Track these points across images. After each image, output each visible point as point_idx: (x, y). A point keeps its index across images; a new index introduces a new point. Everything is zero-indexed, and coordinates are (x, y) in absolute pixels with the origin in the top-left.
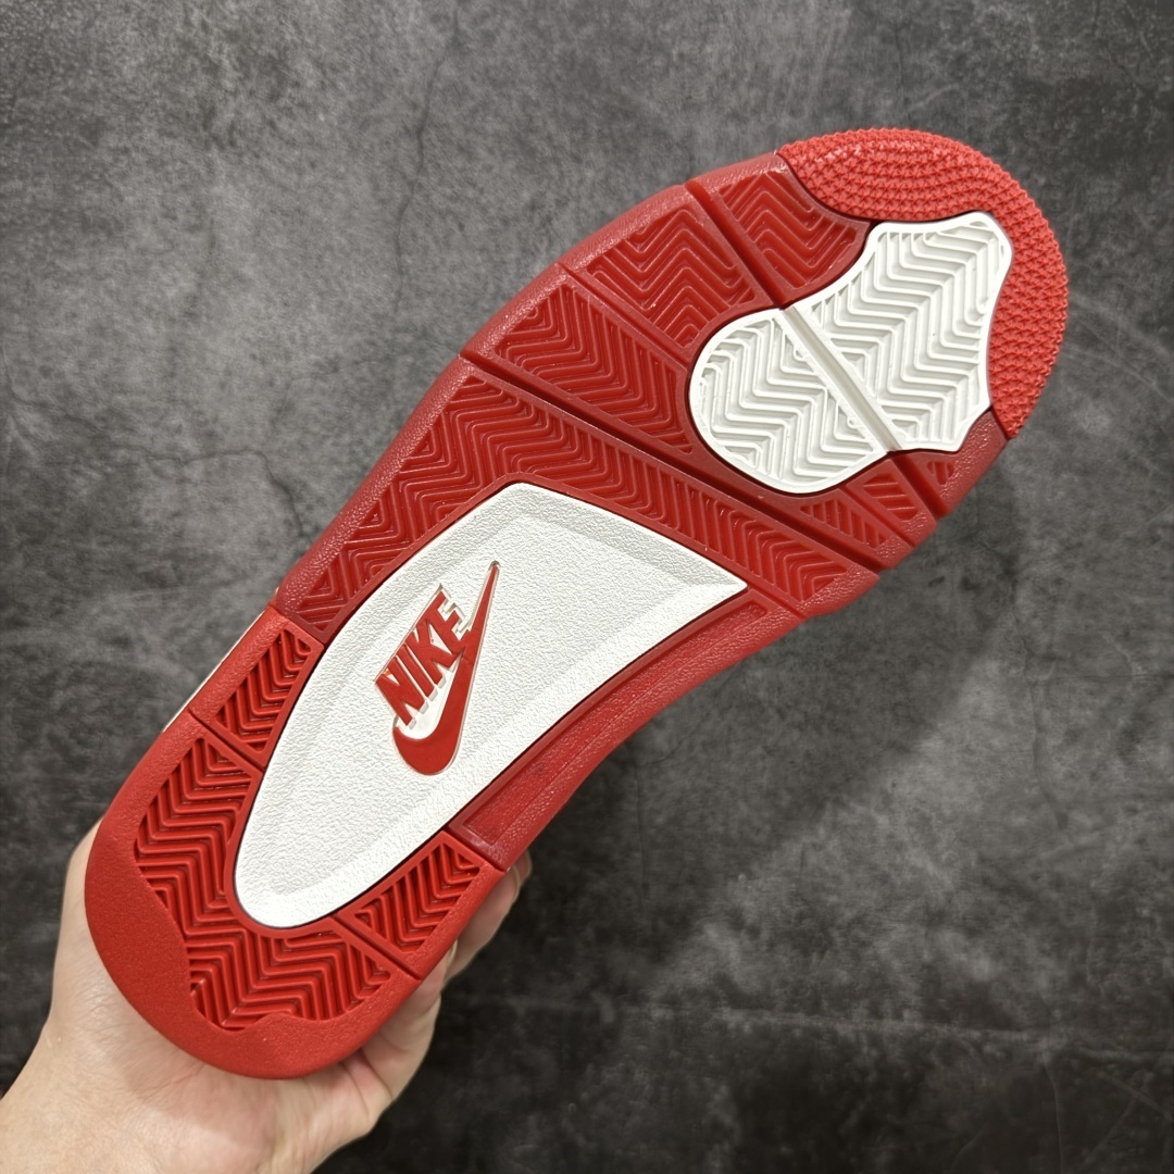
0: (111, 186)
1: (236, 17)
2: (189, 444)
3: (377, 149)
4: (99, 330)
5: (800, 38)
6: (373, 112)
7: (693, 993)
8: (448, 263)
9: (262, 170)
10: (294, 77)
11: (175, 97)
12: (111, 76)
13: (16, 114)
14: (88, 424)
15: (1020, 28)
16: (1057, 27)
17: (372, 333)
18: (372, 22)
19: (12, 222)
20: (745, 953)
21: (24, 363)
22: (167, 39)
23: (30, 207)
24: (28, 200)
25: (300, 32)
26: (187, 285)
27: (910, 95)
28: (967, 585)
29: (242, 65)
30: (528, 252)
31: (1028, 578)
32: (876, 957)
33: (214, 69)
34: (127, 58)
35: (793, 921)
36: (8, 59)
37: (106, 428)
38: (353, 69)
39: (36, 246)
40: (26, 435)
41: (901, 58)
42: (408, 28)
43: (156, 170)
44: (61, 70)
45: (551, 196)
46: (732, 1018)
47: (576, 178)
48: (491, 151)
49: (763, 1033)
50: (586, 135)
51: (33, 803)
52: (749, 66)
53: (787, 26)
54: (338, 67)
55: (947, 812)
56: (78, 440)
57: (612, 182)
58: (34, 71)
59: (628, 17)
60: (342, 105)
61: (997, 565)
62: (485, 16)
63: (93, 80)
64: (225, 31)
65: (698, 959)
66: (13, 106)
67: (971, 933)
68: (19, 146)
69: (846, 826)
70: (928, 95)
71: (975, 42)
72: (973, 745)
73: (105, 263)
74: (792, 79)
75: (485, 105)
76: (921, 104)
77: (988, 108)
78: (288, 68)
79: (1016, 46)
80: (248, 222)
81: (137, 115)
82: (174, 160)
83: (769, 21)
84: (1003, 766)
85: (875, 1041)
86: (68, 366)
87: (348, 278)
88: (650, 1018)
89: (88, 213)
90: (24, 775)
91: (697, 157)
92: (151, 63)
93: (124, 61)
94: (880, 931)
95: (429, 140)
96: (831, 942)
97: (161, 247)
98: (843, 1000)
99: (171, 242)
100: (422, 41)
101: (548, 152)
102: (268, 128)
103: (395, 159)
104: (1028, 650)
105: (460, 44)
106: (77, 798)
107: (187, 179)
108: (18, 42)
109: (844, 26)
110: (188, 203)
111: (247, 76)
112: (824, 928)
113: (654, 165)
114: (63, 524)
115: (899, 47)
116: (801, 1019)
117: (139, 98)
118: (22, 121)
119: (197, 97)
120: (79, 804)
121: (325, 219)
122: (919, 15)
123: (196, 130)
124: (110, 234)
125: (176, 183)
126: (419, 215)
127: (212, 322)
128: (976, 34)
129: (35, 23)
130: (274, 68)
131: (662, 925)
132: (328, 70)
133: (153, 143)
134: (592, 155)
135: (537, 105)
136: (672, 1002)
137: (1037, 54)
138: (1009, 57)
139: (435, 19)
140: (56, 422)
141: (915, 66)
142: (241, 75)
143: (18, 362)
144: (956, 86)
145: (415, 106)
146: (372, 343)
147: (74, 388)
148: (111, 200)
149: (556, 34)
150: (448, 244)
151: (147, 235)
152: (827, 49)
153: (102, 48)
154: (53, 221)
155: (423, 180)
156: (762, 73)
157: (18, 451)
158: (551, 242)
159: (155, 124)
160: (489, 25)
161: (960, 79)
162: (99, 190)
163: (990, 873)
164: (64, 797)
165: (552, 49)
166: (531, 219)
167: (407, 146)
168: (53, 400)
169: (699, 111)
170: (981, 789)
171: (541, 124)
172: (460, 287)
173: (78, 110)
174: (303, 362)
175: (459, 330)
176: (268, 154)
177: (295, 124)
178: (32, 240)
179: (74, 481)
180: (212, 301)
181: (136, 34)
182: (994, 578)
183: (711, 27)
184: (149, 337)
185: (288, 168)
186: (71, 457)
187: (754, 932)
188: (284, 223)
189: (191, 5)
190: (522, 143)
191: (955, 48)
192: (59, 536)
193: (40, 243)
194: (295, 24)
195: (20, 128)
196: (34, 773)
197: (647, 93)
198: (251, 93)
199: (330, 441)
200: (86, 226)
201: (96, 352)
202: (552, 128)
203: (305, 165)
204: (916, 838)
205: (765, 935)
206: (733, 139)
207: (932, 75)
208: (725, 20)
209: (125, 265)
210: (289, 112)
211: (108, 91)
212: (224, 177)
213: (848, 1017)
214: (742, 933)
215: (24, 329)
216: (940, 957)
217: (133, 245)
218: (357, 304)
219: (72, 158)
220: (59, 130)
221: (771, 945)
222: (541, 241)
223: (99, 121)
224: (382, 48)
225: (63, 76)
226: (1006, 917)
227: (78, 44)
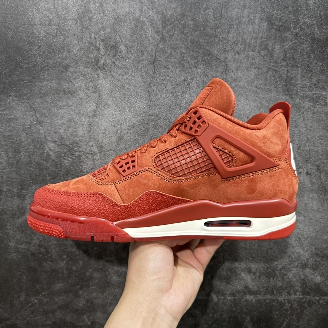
0: (71, 82)
1: (104, 35)
2: (95, 150)
3: (142, 68)
4: (70, 120)
5: (254, 31)
6: (141, 58)
7: (238, 292)
8: (162, 97)
9: (112, 75)
10: (120, 50)
11: (88, 57)
12: (71, 53)
13: (45, 64)
14: (67, 146)
15: (312, 25)
16: (322, 24)
17: (143, 117)
18: (140, 34)
19: (45, 93)
20: (252, 279)
21: (49, 130)
22: (85, 42)
23: (50, 89)
24: (49, 87)
25: (121, 38)
26: (93, 107)
27: (284, 44)
28: (307, 174)
29: (105, 48)
30: (184, 92)
31: (324, 171)
32: (288, 278)
33: (98, 49)
34: (75, 48)
35: (265, 270)
36: (43, 50)
37: (72, 147)
38: (135, 47)
39: (51, 99)
40: (50, 150)
41: (281, 34)
42: (149, 35)
43: (83, 77)
44: (57, 52)
45: (189, 77)
46: (250, 298)
47: (196, 72)
48: (173, 67)
49: (258, 301)
50: (198, 61)
51: (54, 250)
52: (241, 39)
53: (250, 28)
54: (132, 47)
55: (306, 236)
56: (65, 150)
57: (206, 72)
58: (50, 53)
59: (208, 28)
60: (133, 57)
61: (315, 168)
62: (170, 31)
63: (66, 54)
64: (101, 39)
65: (240, 282)
66: (44, 62)
67: (314, 269)
68: (46, 73)
69: (279, 243)
70: (289, 44)
71: (300, 29)
72: (312, 218)
73: (71, 103)
74: (252, 42)
75: (171, 54)
76: (287, 46)
77: (305, 46)
78: (118, 48)
79: (311, 29)
80: (109, 89)
81: (78, 63)
82: (88, 74)
83: (246, 27)
84: (320, 223)
85: (289, 302)
86: (62, 131)
87: (136, 103)
88: (227, 300)
89: (65, 89)
90: (51, 243)
91: (228, 64)
92: (81, 49)
93: (74, 49)
94: (289, 271)
95: (156, 65)
96: (276, 275)
97: (86, 97)
98: (280, 290)
99: (88, 96)
100: (153, 39)
101: (188, 66)
102: (113, 64)
103: (147, 70)
104: (325, 190)
105: (164, 39)
106: (67, 248)
107: (92, 79)
108: (45, 45)
109: (265, 27)
110: (92, 85)
111: (107, 50)
112: (274, 271)
113: (217, 67)
114: (61, 173)
115: (280, 32)
116: (268, 297)
117: (78, 58)
118: (47, 66)
119: (94, 57)
120: (67, 250)
121: (130, 87)
122: (285, 23)
123: (94, 66)
124: (71, 95)
125: (89, 80)
126: (155, 85)
127: (100, 117)
128: (300, 27)
129: (50, 40)
130: (114, 48)
131: (229, 273)
132: (128, 48)
133: (82, 70)
134: (200, 66)
135: (185, 53)
136: (233, 294)
137: (317, 31)
138: (310, 32)
139: (157, 32)
140: (59, 146)
141: (285, 36)
142: (105, 50)
143: (48, 130)
144: (296, 41)
145: (152, 56)
146: (143, 119)
147: (63, 136)
148: (71, 85)
149: (189, 35)
150: (162, 92)
151: (82, 95)
152: (261, 33)
153: (68, 45)
154: (56, 92)
155: (155, 75)
156: (244, 41)
157: (48, 154)
158: (190, 89)
159: (83, 65)
160: (171, 33)
161: (297, 39)
162: (68, 83)
163: (318, 252)
164: (62, 248)
165: (188, 38)
166: (184, 84)
167: (151, 67)
168: (58, 140)
169: (228, 52)
170: (314, 229)
171: (186, 58)
172: (166, 103)
173: (62, 62)
174: (125, 126)
175: (166, 114)
176: (113, 71)
177: (121, 62)
178: (50, 98)
179: (64, 162)
180: (100, 111)
181: (77, 41)
182: (315, 171)
183: (230, 30)
184: (83, 121)
185: (119, 75)
186: (63, 155)
187: (255, 273)
188: (119, 89)
189: (92, 33)
190: (181, 64)
191: (295, 31)
192: (60, 177)
193: (53, 98)
194: (119, 36)
195: (46, 68)
196: (54, 242)
197: (214, 48)
198: (108, 55)
199: (133, 146)
200: (65, 93)
201: (69, 127)
202: (189, 59)
203: (124, 73)
204: (298, 244)
205: (258, 274)
206: (237, 58)
207: (289, 38)
208: (234, 28)
209: (76, 103)
210: (119, 60)
211: (70, 57)
212: (102, 78)
213: (282, 296)
214: (252, 274)
215: (49, 121)
216: (306, 277)
217: (78, 97)
218: (139, 110)
219: (60, 75)
220: (57, 68)
221: (259, 277)
222: (187, 89)
223: (68, 65)
224: (143, 41)
225: (58, 54)
226: (324, 264)
227: (62, 45)
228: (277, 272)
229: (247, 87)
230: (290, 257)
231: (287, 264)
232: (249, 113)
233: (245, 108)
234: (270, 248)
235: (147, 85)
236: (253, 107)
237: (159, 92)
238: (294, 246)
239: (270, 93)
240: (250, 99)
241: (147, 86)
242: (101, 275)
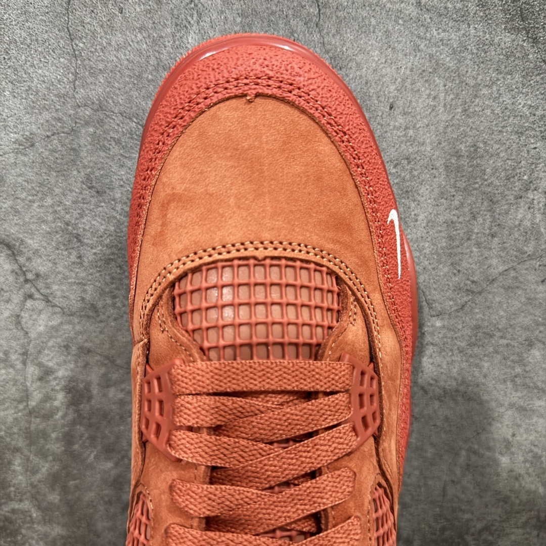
228: (469, 538)
229: (389, 5)
230: (506, 503)
231: (498, 519)
232: (395, 93)
233: (383, 76)
234: (453, 481)
235: (61, 5)
236: (408, 72)
237: (102, 26)
238: (520, 475)
239: (465, 26)
240: (400, 47)
241: (59, 9)
242: (5, 542)
